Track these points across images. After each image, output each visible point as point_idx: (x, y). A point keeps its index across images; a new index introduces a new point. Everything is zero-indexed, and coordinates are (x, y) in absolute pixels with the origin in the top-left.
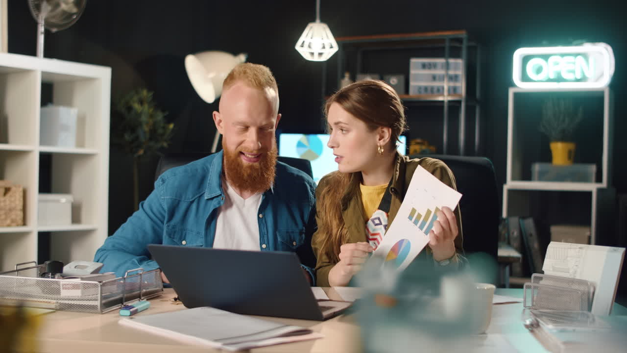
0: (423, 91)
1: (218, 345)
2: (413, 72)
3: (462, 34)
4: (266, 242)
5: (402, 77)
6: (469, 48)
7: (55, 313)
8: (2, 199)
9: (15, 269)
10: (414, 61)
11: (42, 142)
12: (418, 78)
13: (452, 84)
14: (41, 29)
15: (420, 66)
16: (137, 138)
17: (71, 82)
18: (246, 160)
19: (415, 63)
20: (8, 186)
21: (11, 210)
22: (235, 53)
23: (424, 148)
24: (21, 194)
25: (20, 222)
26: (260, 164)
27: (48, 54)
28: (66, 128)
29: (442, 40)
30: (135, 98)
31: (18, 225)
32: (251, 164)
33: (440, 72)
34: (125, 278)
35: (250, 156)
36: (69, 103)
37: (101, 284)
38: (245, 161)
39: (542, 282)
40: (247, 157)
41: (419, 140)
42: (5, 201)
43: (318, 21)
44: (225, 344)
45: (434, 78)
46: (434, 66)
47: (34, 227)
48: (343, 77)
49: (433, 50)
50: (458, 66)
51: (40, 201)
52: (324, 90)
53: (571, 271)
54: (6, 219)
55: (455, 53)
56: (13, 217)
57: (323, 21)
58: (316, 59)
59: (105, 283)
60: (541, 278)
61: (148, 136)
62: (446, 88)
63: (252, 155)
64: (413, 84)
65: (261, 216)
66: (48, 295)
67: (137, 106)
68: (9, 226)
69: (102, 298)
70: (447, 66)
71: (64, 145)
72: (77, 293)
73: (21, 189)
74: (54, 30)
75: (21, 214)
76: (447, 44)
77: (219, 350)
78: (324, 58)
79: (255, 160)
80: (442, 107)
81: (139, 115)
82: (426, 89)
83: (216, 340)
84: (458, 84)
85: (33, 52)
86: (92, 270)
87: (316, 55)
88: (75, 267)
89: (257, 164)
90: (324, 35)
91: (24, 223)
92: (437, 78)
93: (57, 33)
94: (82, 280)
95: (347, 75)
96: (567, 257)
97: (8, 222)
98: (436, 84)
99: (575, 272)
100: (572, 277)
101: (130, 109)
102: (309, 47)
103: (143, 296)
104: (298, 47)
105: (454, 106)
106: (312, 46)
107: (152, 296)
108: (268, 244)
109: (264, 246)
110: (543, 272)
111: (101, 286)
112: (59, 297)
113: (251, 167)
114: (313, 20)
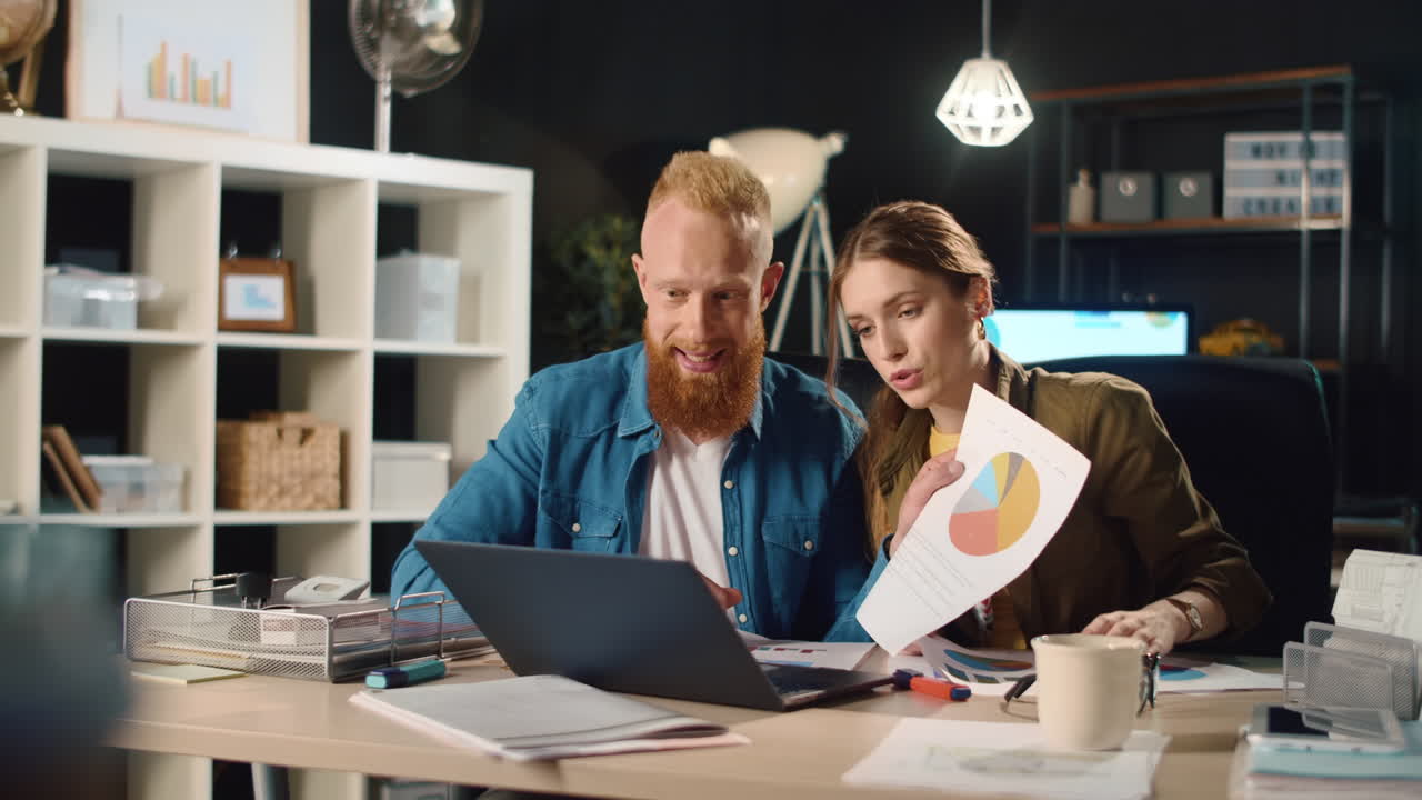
0: (1254, 208)
1: (497, 748)
2: (1231, 165)
3: (1342, 75)
4: (738, 543)
5: (1207, 179)
6: (1358, 106)
7: (241, 680)
8: (297, 452)
9: (191, 589)
10: (1235, 141)
11: (381, 331)
12: (1245, 178)
13: (1321, 192)
14: (385, 91)
15: (1248, 152)
16: (597, 319)
17: (453, 201)
18: (687, 368)
19: (1237, 143)
20: (307, 425)
21: (314, 475)
22: (818, 132)
23: (1255, 339)
24: (337, 443)
25: (333, 498)
26: (718, 376)
27: (400, 145)
28: (433, 301)
29: (1294, 91)
30: (594, 236)
31: (329, 508)
32: (696, 374)
33: (1293, 164)
34: (394, 612)
35: (695, 359)
36: (446, 249)
37: (332, 621)
38: (685, 369)
39: (1328, 643)
40: (690, 361)
41: (1246, 323)
42: (301, 457)
43: (986, 54)
44: (508, 748)
45: (1281, 178)
46: (1282, 150)
47: (365, 513)
48: (1074, 180)
49: (1273, 113)
50: (1333, 149)
51: (374, 459)
52: (1030, 209)
53: (1387, 618)
54: (304, 493)
55: (1326, 119)
56: (320, 490)
57: (997, 54)
58: (985, 141)
59: (342, 619)
60: (1328, 635)
61: (619, 317)
62: (1304, 199)
63: (698, 355)
64: (1230, 192)
65: (728, 484)
66: (236, 643)
67: (595, 252)
68: (310, 508)
69: (333, 651)
70: (1309, 151)
71: (431, 338)
72: (288, 639)
73: (336, 433)
74: (410, 93)
75: (335, 485)
76: (1307, 100)
77: (498, 758)
78: (1003, 140)
79: (706, 366)
80: (1297, 245)
81: (597, 271)
82: (1262, 204)
83: (499, 740)
84: (1335, 192)
85: (366, 141)
86: (343, 594)
87: (986, 132)
88: (315, 588)
89: (711, 377)
90: (1003, 88)
91: (344, 502)
92: (1289, 179)
93: (416, 97)
94: (296, 612)
95: (1083, 177)
96: (1381, 584)
97: (309, 500)
98: (1285, 192)
99: (1395, 620)
100: (1387, 632)
101: (580, 257)
102: (970, 114)
103: (446, 651)
104: (942, 114)
105: (1325, 242)
106: (974, 112)
107: (464, 651)
108: (741, 548)
109: (733, 551)
110: (1331, 621)
111: (331, 624)
112: (255, 645)
113: (697, 383)
114: (976, 54)
